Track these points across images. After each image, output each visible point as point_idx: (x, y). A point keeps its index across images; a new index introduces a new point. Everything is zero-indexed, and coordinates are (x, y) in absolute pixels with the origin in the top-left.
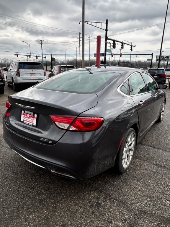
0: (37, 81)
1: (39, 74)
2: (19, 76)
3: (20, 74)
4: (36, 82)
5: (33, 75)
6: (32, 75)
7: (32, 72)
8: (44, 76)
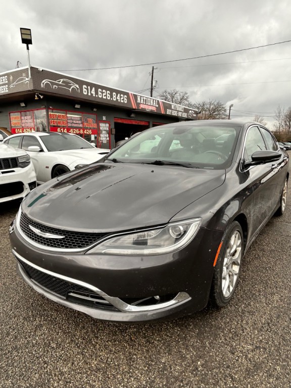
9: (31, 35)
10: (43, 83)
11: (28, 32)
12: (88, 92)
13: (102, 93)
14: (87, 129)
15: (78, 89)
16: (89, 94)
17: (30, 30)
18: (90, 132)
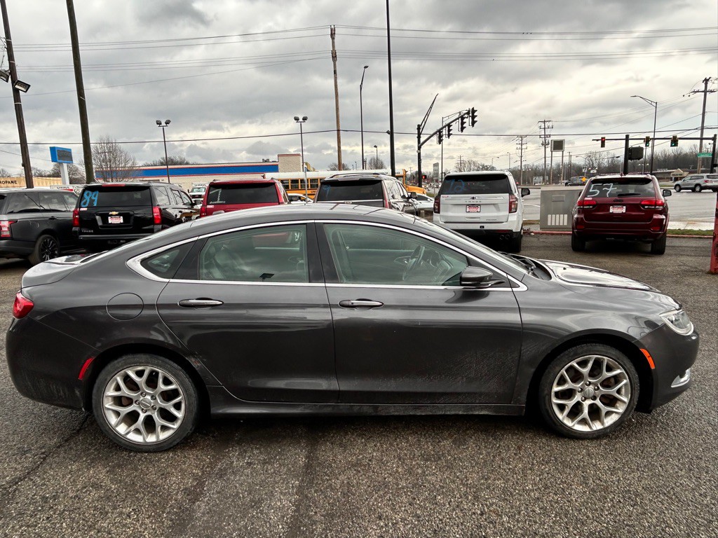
0: (483, 227)
1: (492, 206)
2: (439, 212)
3: (441, 205)
4: (479, 228)
5: (475, 210)
6: (472, 210)
7: (473, 202)
8: (508, 213)
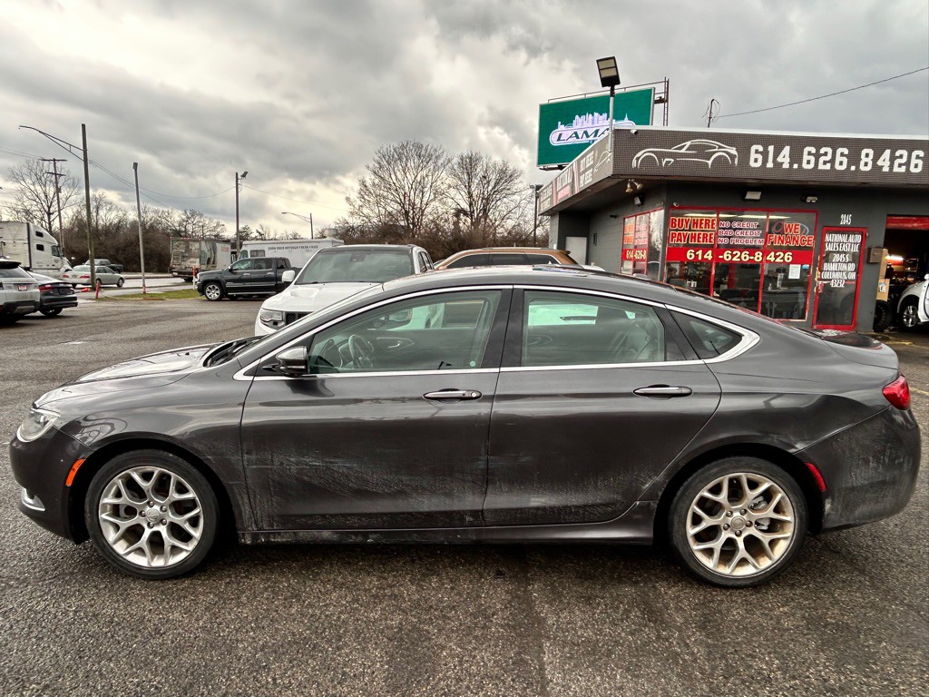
9: (616, 67)
10: (638, 159)
11: (611, 63)
12: (765, 161)
13: (817, 156)
14: (776, 249)
15: (732, 157)
16: (770, 165)
17: (614, 58)
18: (788, 257)
